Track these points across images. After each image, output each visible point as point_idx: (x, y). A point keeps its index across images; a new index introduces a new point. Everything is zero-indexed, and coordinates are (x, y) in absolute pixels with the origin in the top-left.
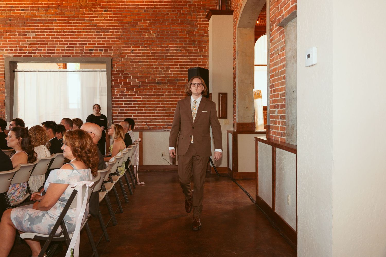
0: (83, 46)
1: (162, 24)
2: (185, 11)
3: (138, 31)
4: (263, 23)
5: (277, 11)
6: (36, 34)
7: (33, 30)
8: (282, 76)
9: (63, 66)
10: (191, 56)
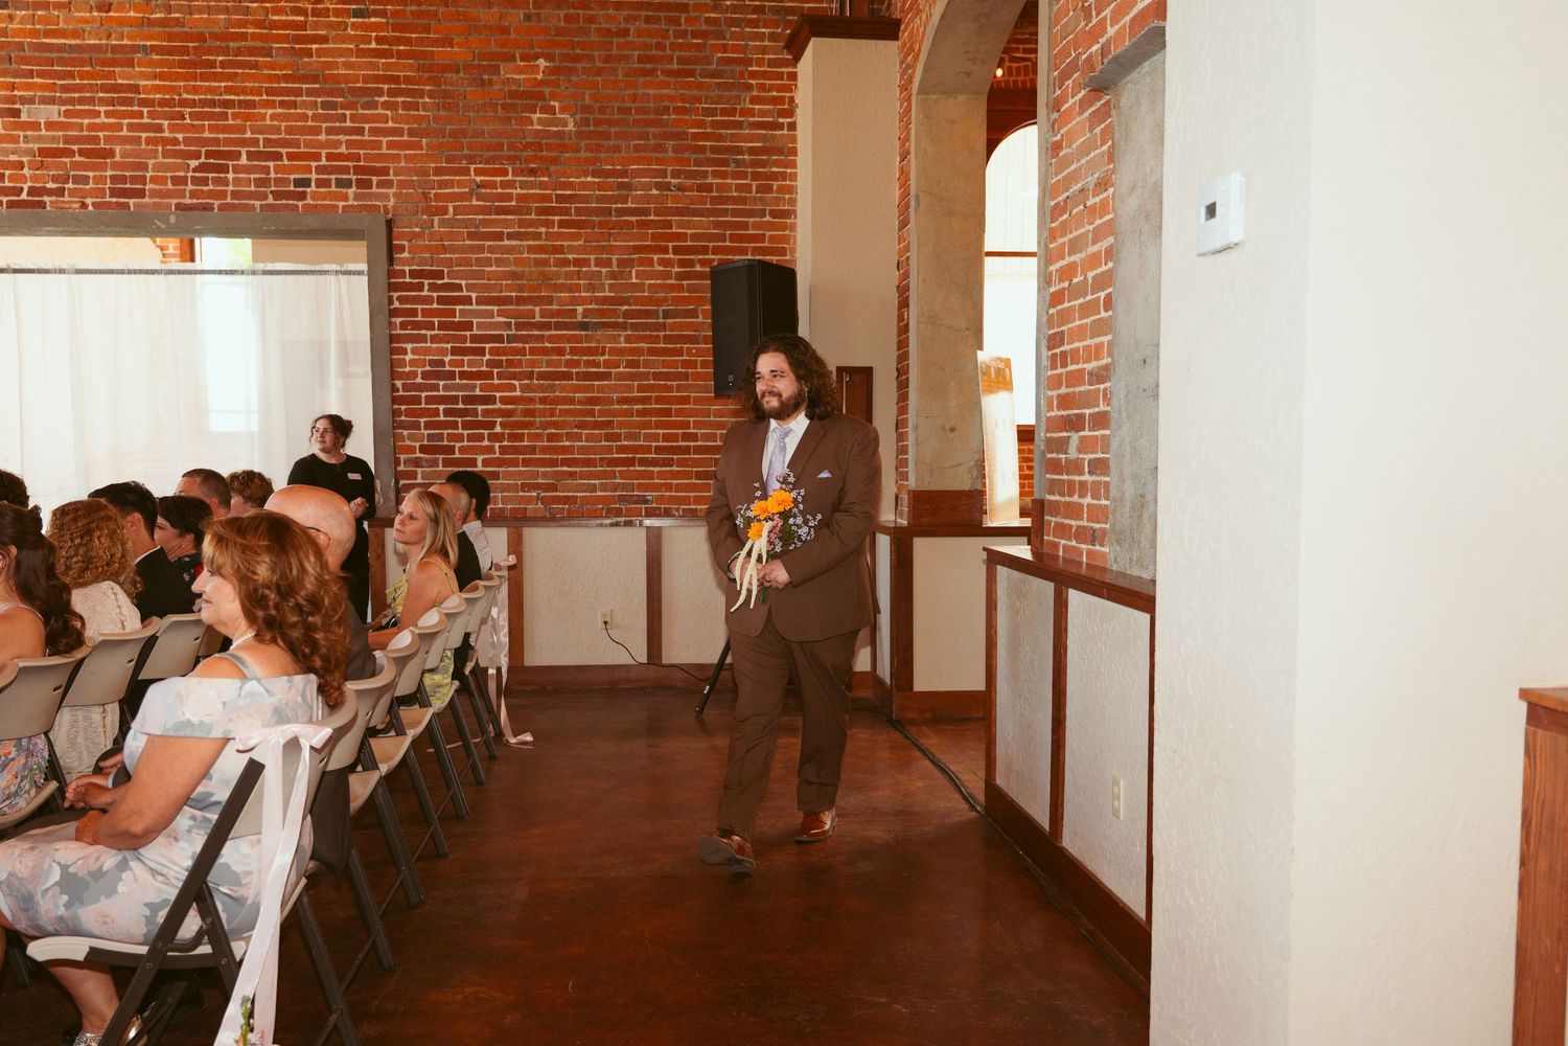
0: (263, 163)
1: (599, 72)
2: (696, 19)
3: (500, 102)
4: (1020, 78)
5: (1083, 23)
6: (63, 108)
7: (47, 94)
8: (1099, 298)
9: (178, 252)
10: (725, 212)
